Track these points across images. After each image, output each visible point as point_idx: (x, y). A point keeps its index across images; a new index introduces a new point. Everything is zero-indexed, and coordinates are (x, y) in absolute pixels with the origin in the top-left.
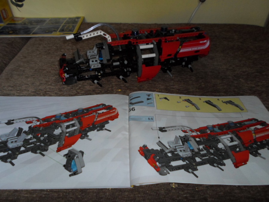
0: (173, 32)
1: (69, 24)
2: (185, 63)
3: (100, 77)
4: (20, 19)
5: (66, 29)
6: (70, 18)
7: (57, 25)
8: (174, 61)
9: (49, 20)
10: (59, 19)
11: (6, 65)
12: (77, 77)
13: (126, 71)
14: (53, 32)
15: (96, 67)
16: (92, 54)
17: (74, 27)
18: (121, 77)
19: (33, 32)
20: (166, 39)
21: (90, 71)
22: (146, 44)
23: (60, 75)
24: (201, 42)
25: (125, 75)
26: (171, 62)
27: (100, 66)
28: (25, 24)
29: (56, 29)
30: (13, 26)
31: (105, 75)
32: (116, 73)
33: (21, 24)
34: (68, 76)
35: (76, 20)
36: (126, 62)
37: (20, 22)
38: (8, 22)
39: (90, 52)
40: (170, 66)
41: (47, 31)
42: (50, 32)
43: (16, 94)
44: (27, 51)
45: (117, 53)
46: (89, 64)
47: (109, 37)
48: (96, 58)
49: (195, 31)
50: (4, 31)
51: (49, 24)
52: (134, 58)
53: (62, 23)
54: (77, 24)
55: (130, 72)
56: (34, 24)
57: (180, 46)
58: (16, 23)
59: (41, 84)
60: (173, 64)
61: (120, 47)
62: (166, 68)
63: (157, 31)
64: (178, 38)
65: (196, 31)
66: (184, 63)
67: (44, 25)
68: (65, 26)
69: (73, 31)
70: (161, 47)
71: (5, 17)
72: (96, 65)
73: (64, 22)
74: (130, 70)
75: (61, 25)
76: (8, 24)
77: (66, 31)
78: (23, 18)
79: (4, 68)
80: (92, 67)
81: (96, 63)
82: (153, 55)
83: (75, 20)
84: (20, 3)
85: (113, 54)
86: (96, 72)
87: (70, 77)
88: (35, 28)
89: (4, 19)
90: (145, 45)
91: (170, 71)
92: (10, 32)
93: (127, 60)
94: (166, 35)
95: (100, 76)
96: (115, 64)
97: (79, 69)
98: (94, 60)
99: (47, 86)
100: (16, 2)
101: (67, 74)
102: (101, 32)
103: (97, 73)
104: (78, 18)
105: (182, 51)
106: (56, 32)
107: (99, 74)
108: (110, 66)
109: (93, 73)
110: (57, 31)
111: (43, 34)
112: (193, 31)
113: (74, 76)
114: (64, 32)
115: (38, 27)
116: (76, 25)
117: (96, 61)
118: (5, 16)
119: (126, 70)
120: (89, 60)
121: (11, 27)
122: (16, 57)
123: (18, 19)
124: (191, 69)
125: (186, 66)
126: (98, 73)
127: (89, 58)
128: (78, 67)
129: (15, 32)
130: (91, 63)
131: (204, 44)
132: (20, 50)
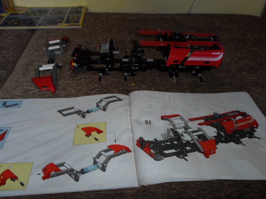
1: (73, 14)
4: (21, 9)
5: (71, 20)
6: (73, 8)
7: (61, 15)
9: (51, 9)
10: (62, 8)
14: (59, 23)
17: (79, 18)
19: (39, 23)
28: (28, 14)
29: (61, 20)
30: (16, 16)
33: (24, 14)
35: (80, 10)
37: (22, 12)
38: (10, 12)
41: (53, 23)
42: (56, 23)
44: (36, 44)
50: (9, 22)
51: (53, 14)
53: (66, 13)
54: (81, 14)
56: (37, 14)
58: (19, 13)
67: (48, 15)
68: (70, 16)
69: (78, 23)
73: (68, 13)
75: (65, 16)
76: (11, 14)
77: (71, 22)
78: (25, 8)
83: (78, 10)
88: (38, 18)
89: (7, 9)
92: (16, 24)
96: (124, 60)
104: (81, 7)
106: (62, 24)
110: (62, 22)
111: (49, 25)
114: (70, 23)
115: (42, 18)
116: (80, 16)
118: (7, 6)
121: (14, 18)
123: (19, 9)
129: (20, 23)
132: (28, 41)
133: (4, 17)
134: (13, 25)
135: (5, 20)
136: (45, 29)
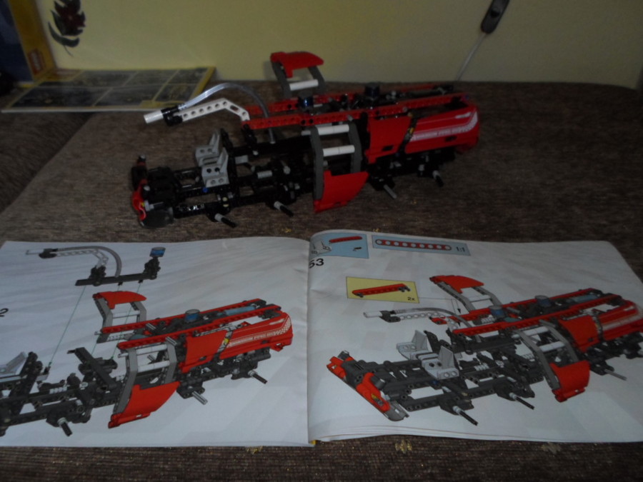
0: (393, 98)
2: (425, 168)
3: (226, 206)
4: (70, 73)
8: (398, 165)
9: (135, 74)
11: (33, 173)
12: (174, 209)
13: (287, 189)
14: (143, 101)
15: (217, 184)
16: (207, 154)
18: (277, 205)
19: (99, 100)
20: (377, 113)
21: (204, 194)
22: (331, 124)
23: (135, 204)
24: (458, 117)
25: (286, 200)
26: (392, 167)
27: (225, 181)
28: (81, 83)
30: (53, 87)
31: (238, 202)
32: (266, 194)
33: (72, 84)
34: (152, 206)
36: (287, 170)
37: (69, 79)
38: (44, 80)
39: (202, 151)
40: (389, 175)
41: (129, 100)
42: (136, 101)
43: (51, 236)
45: (265, 149)
46: (201, 178)
47: (244, 113)
48: (215, 162)
49: (444, 92)
50: (34, 98)
51: (135, 84)
52: (306, 159)
55: (298, 193)
56: (101, 83)
57: (410, 127)
58: (62, 80)
59: (110, 215)
60: (397, 172)
61: (271, 134)
62: (380, 180)
63: (356, 96)
64: (405, 109)
65: (446, 94)
66: (422, 168)
67: (123, 86)
69: (187, 99)
70: (368, 130)
71: (38, 68)
72: (217, 180)
74: (298, 187)
76: (44, 84)
78: (77, 71)
79: (29, 180)
80: (209, 185)
81: (217, 173)
82: (349, 149)
84: (72, 38)
85: (256, 153)
86: (218, 196)
87: (156, 208)
88: (101, 92)
89: (36, 72)
90: (329, 126)
91: (392, 185)
92: (48, 101)
93: (289, 166)
94: (376, 104)
95: (226, 203)
96: (261, 175)
97: (178, 191)
98: (213, 168)
99: (122, 220)
100: (63, 34)
101: (150, 203)
102: (224, 103)
103: (219, 199)
105: (415, 138)
106: (149, 101)
107: (225, 199)
108: (251, 180)
109: (210, 198)
112: (439, 93)
113: (166, 206)
114: (168, 100)
115: (110, 89)
117: (217, 170)
118: (37, 65)
119: (288, 186)
120: (200, 169)
121: (49, 91)
122: (57, 156)
123: (66, 73)
124: (438, 179)
125: (428, 173)
126: (222, 198)
127: (201, 163)
128: (176, 185)
129: (57, 100)
130: (204, 174)
131: (466, 121)
132: (67, 139)
133: (26, 88)
134: (42, 104)
135: (27, 95)
136: (111, 112)
